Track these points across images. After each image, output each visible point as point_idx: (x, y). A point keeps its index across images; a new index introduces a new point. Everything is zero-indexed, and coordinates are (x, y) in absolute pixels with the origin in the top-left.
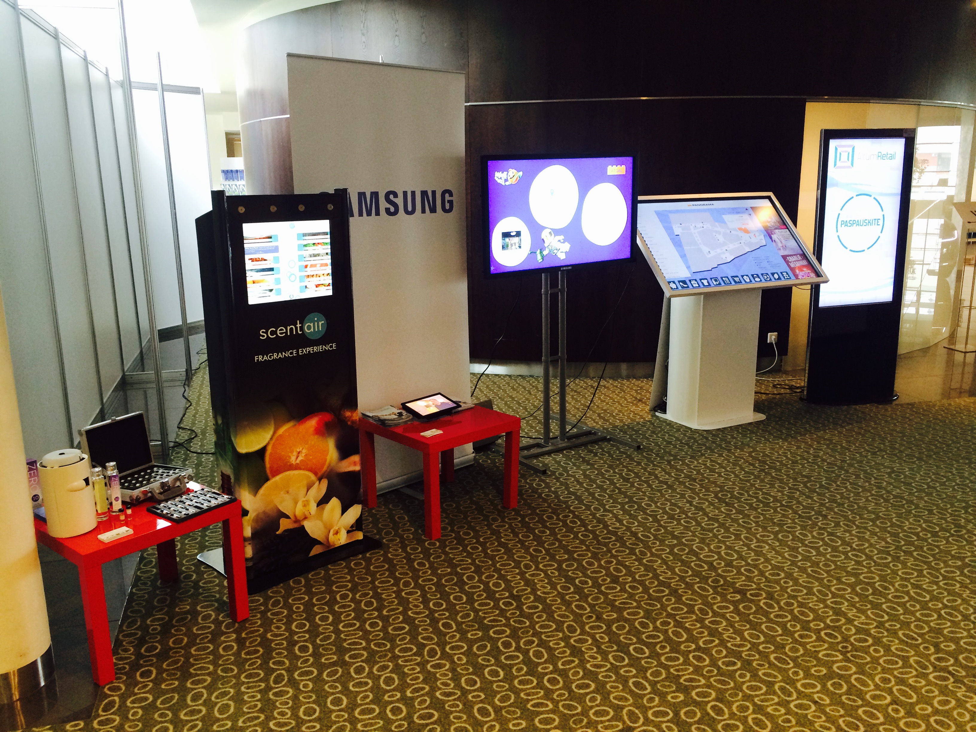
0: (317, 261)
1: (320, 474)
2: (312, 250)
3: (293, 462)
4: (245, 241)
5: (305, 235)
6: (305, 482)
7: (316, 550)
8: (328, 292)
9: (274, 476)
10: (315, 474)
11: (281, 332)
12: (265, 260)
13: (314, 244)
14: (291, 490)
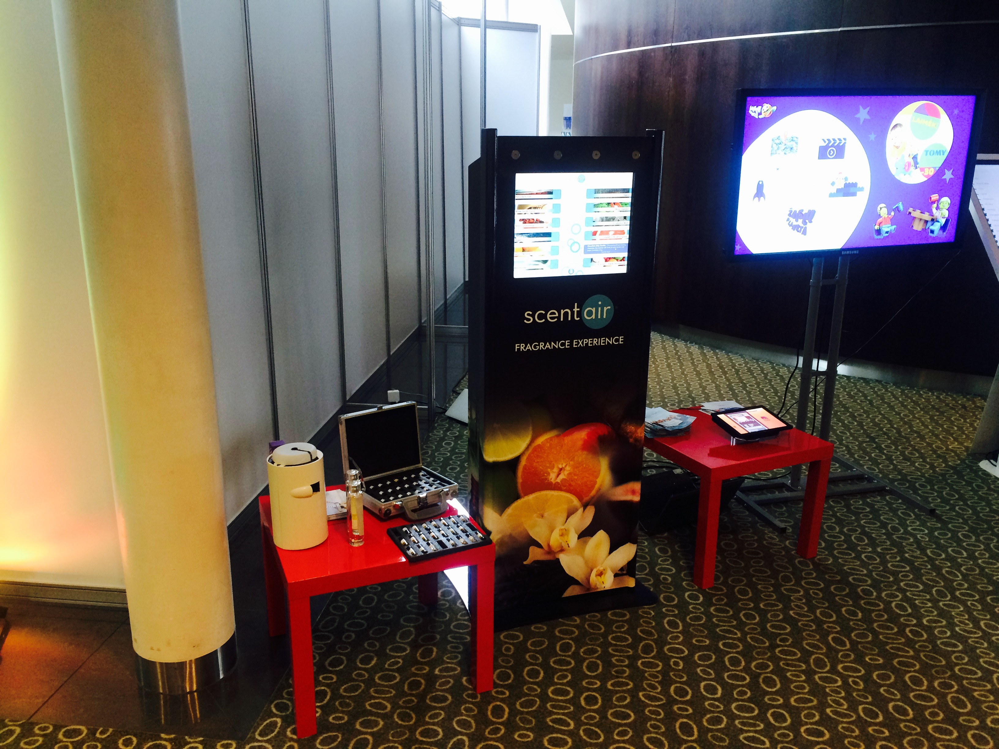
0: (612, 227)
1: (586, 499)
2: (604, 212)
3: (552, 480)
4: (517, 197)
5: (597, 191)
6: (565, 507)
7: (571, 591)
8: (621, 268)
9: (527, 494)
10: (580, 498)
11: (552, 316)
12: (541, 222)
13: (609, 204)
14: (546, 515)
